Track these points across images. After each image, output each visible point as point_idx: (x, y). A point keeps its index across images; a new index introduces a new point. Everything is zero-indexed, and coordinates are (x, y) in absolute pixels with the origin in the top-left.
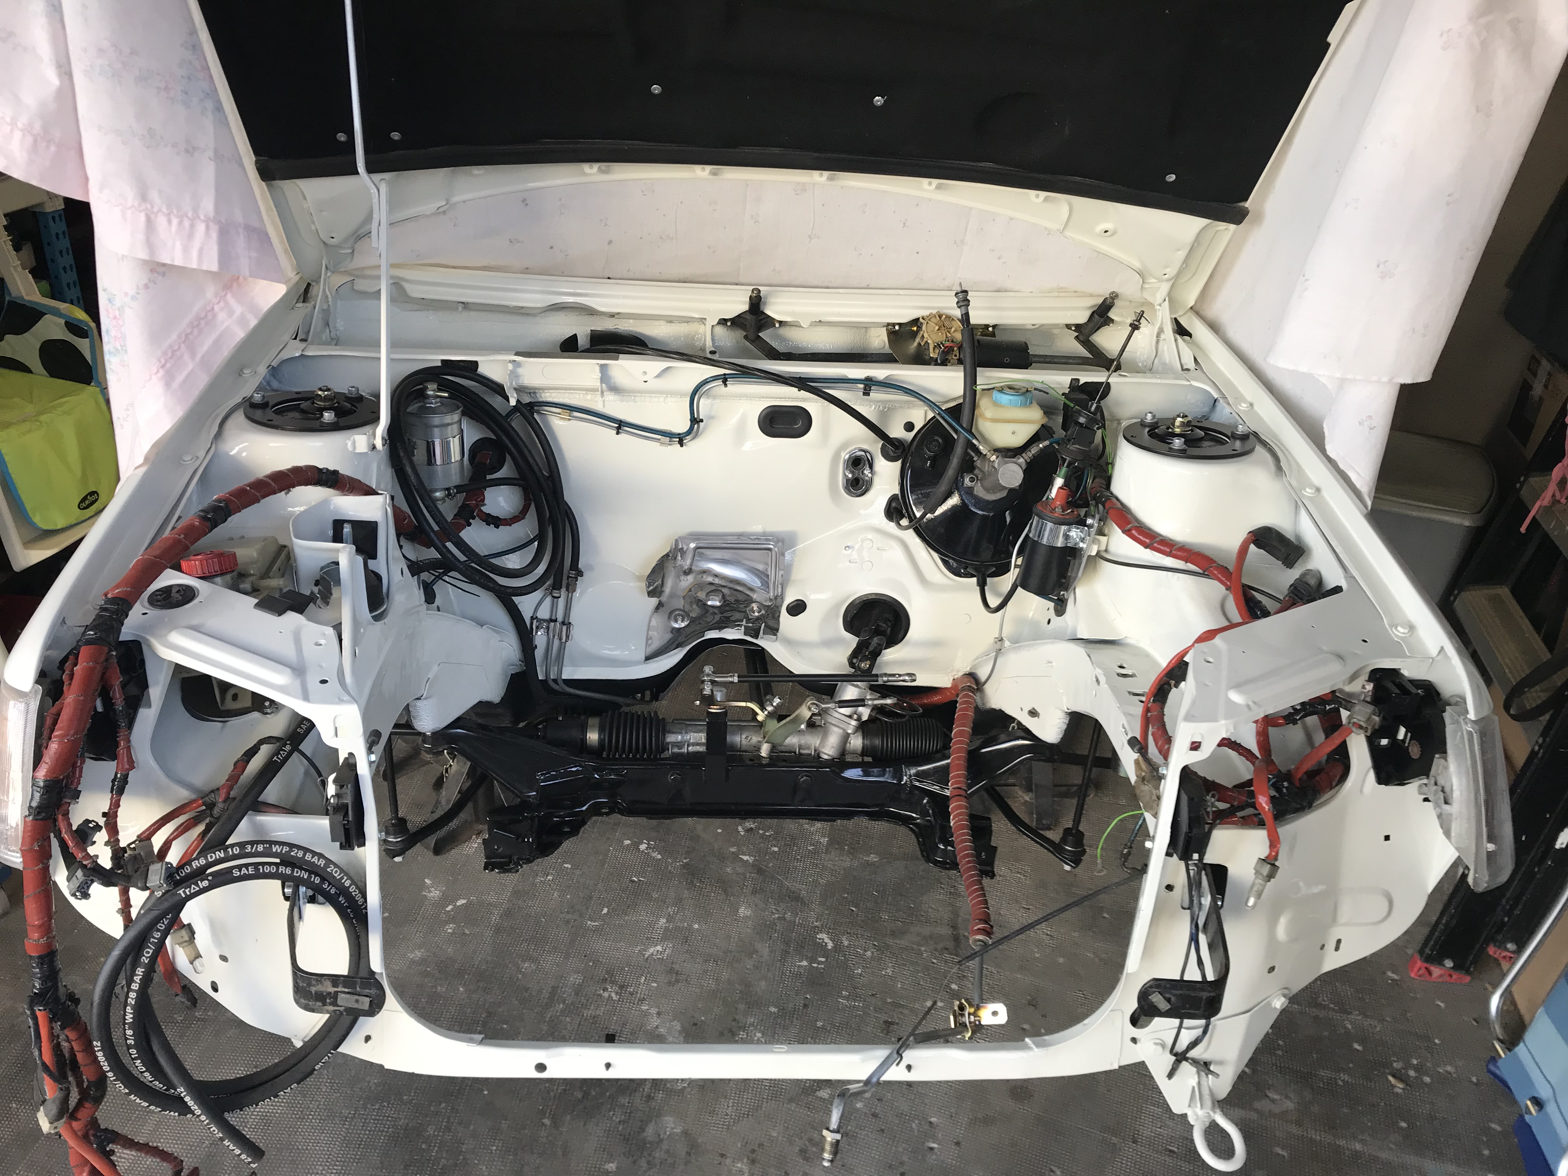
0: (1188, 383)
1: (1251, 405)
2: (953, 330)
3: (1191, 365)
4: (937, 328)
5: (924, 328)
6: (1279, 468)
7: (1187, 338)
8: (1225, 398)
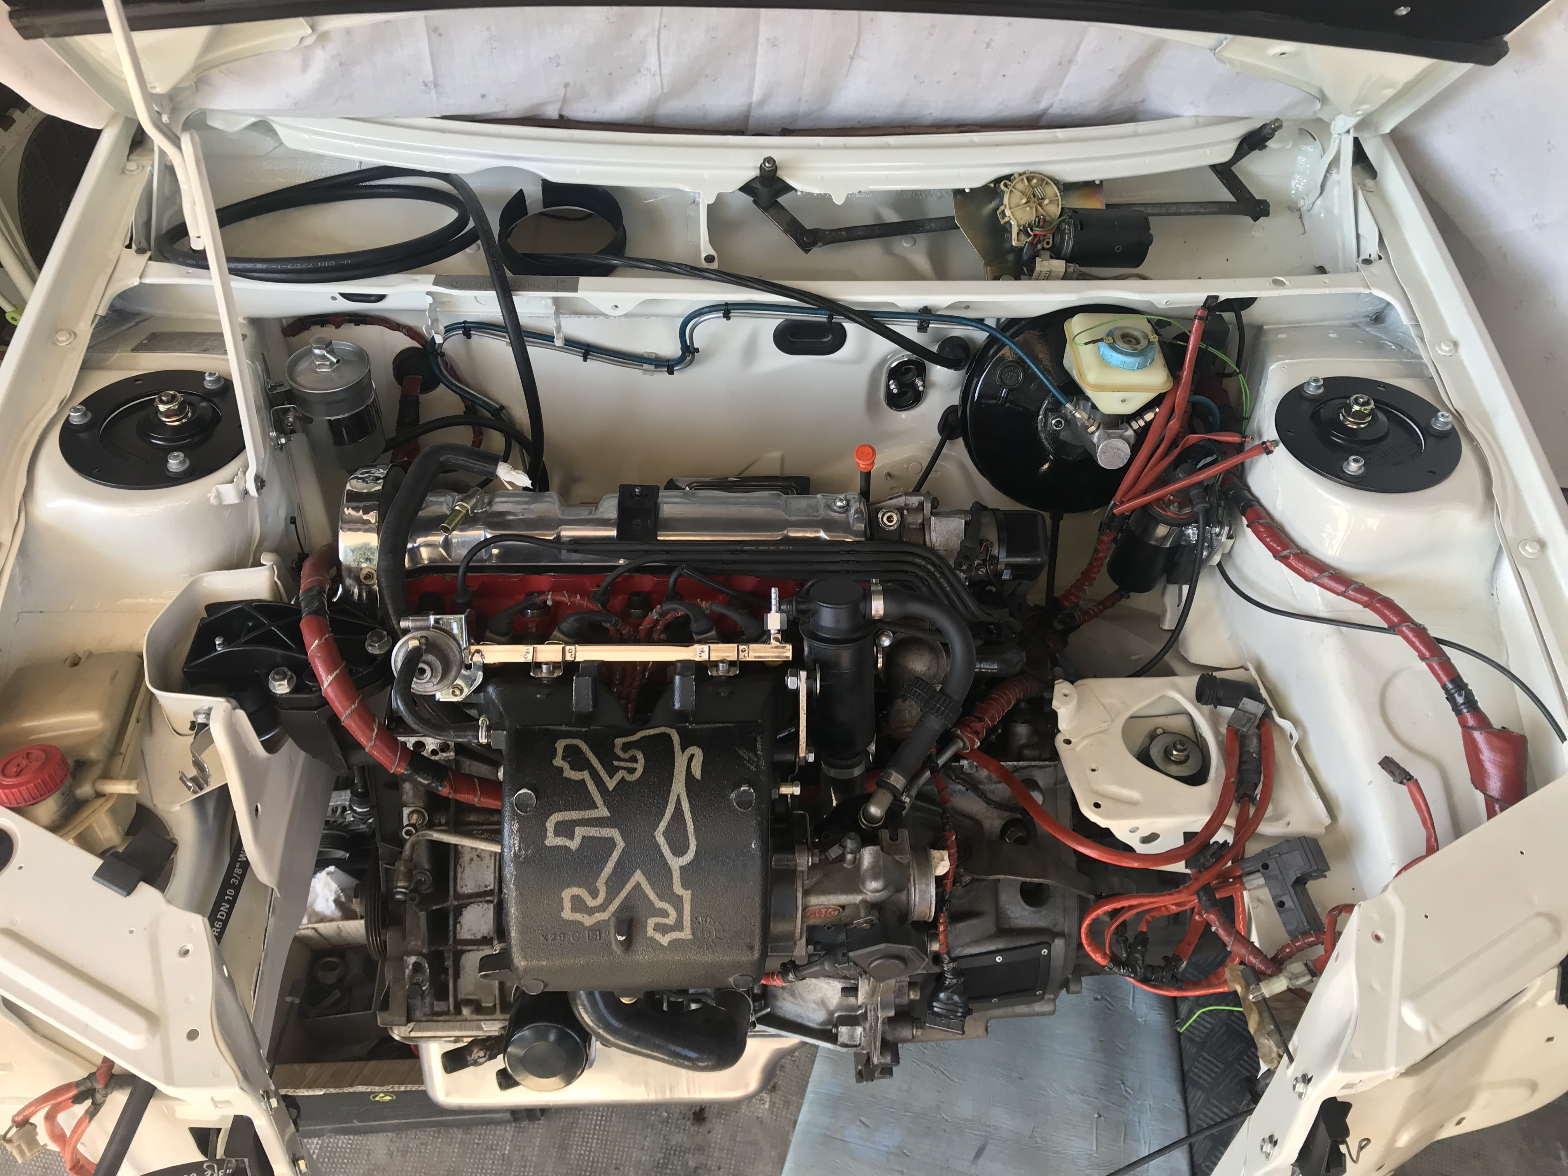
0: (1368, 291)
1: (1455, 344)
2: (1046, 202)
3: (1371, 248)
4: (1024, 201)
5: (1006, 200)
6: (1489, 494)
7: (1370, 183)
8: (1417, 325)
